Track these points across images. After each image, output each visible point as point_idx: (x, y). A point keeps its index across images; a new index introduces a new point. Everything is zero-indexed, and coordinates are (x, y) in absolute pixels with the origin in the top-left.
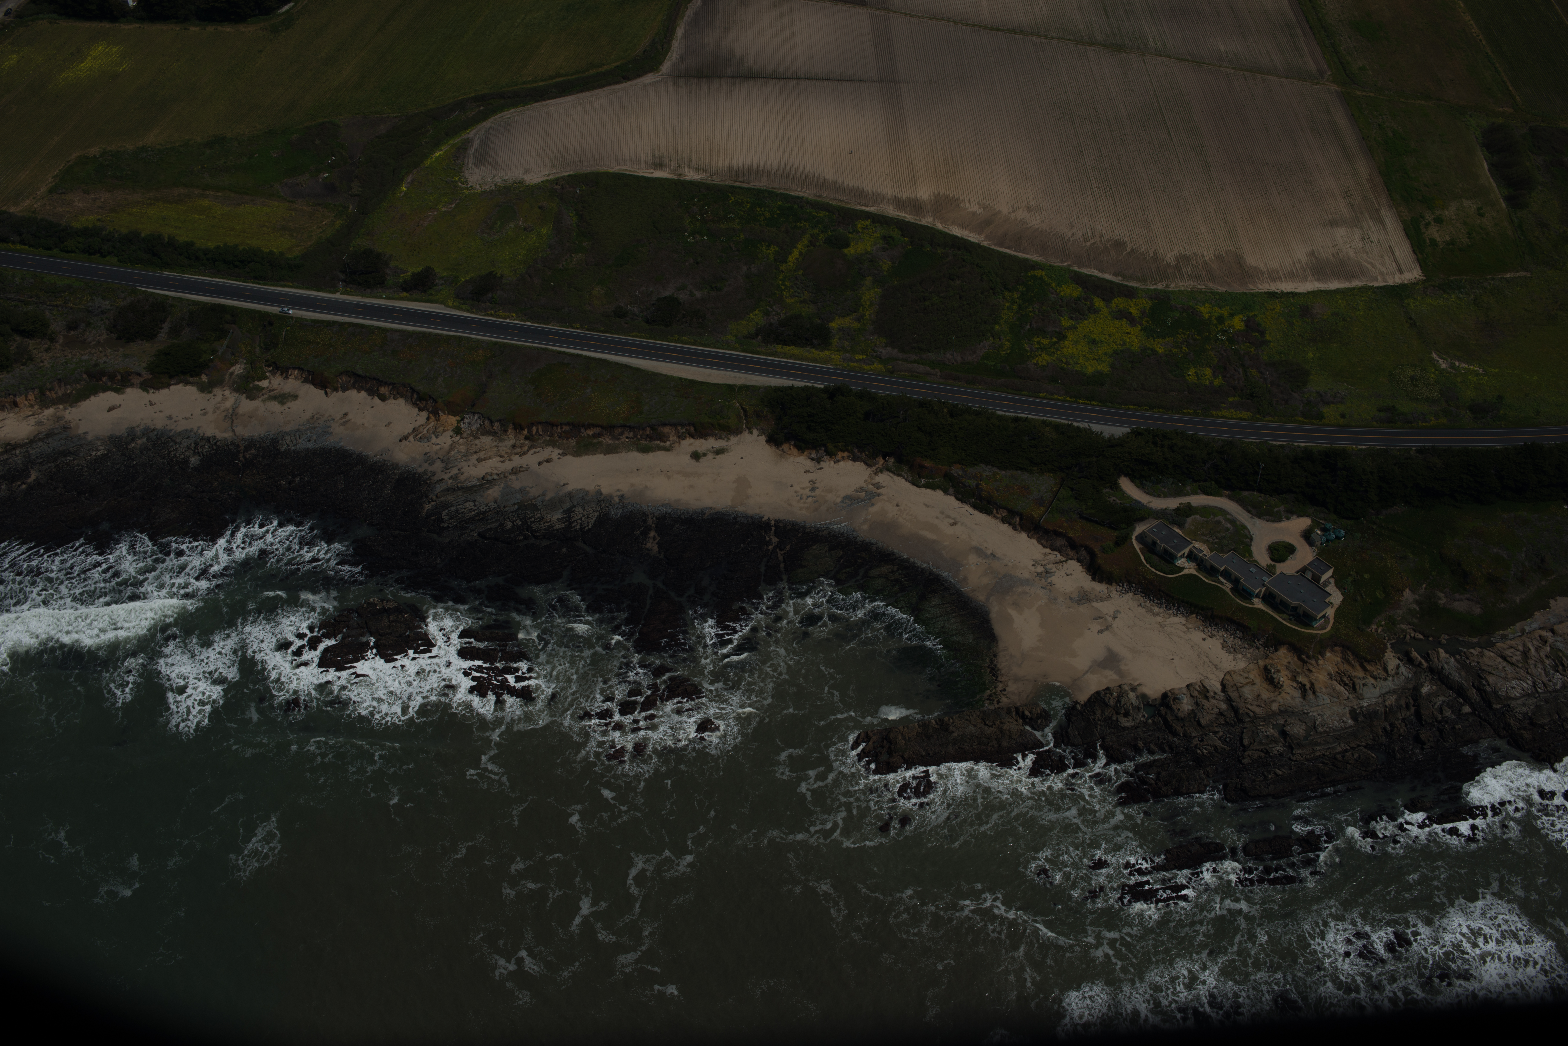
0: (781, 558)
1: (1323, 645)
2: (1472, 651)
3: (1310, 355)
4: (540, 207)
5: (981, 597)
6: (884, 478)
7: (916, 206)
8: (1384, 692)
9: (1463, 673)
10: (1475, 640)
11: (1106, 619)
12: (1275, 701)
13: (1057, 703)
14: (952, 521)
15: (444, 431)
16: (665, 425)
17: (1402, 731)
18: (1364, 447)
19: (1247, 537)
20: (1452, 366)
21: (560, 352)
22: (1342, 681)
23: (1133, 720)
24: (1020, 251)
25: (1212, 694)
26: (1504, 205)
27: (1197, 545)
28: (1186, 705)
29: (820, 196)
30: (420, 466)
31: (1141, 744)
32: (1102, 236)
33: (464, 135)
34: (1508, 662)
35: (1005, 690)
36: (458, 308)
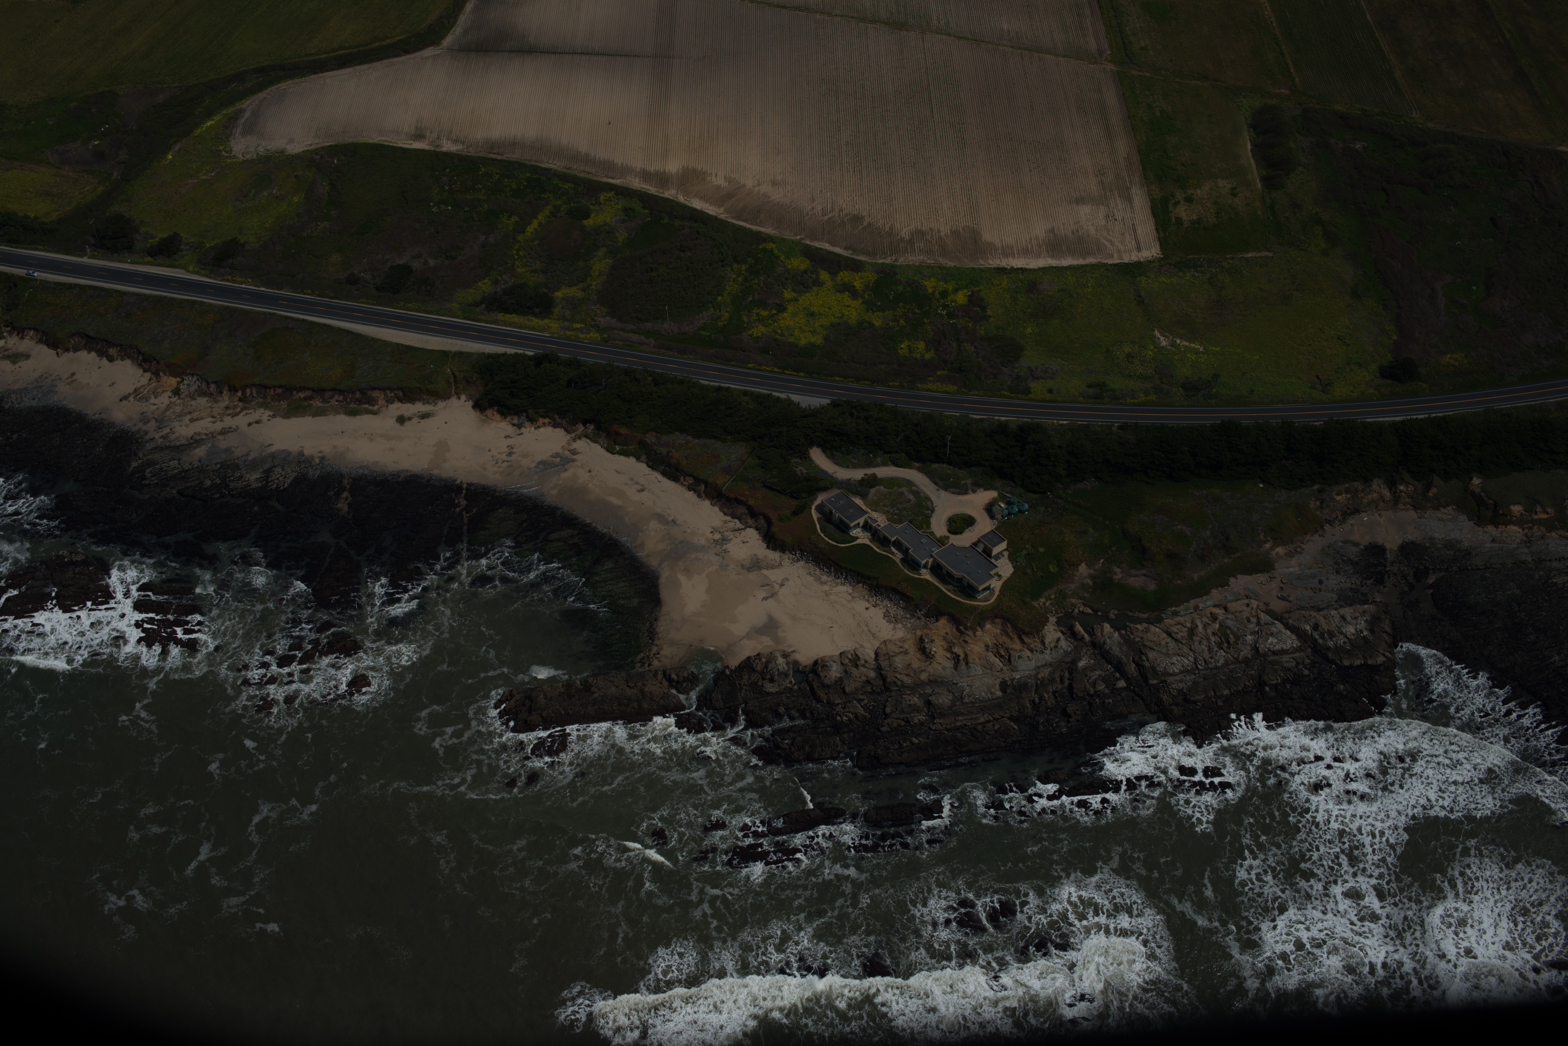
0: (466, 520)
1: (983, 617)
2: (1138, 626)
3: (1029, 330)
4: (296, 177)
5: (654, 563)
6: (582, 445)
7: (662, 179)
8: (1040, 664)
9: (1125, 648)
10: (1145, 616)
11: (773, 587)
12: (924, 670)
13: (708, 668)
14: (640, 488)
15: (163, 392)
16: (374, 389)
17: (1049, 704)
18: (1065, 422)
19: (928, 509)
20: (1173, 344)
21: (287, 317)
22: (998, 653)
23: (779, 686)
24: (757, 225)
25: (863, 662)
26: (1259, 185)
27: (875, 515)
28: (835, 672)
29: (568, 169)
30: (135, 425)
31: (782, 710)
32: (841, 210)
33: (238, 106)
34: (1173, 638)
35: (658, 653)
36: (197, 273)
